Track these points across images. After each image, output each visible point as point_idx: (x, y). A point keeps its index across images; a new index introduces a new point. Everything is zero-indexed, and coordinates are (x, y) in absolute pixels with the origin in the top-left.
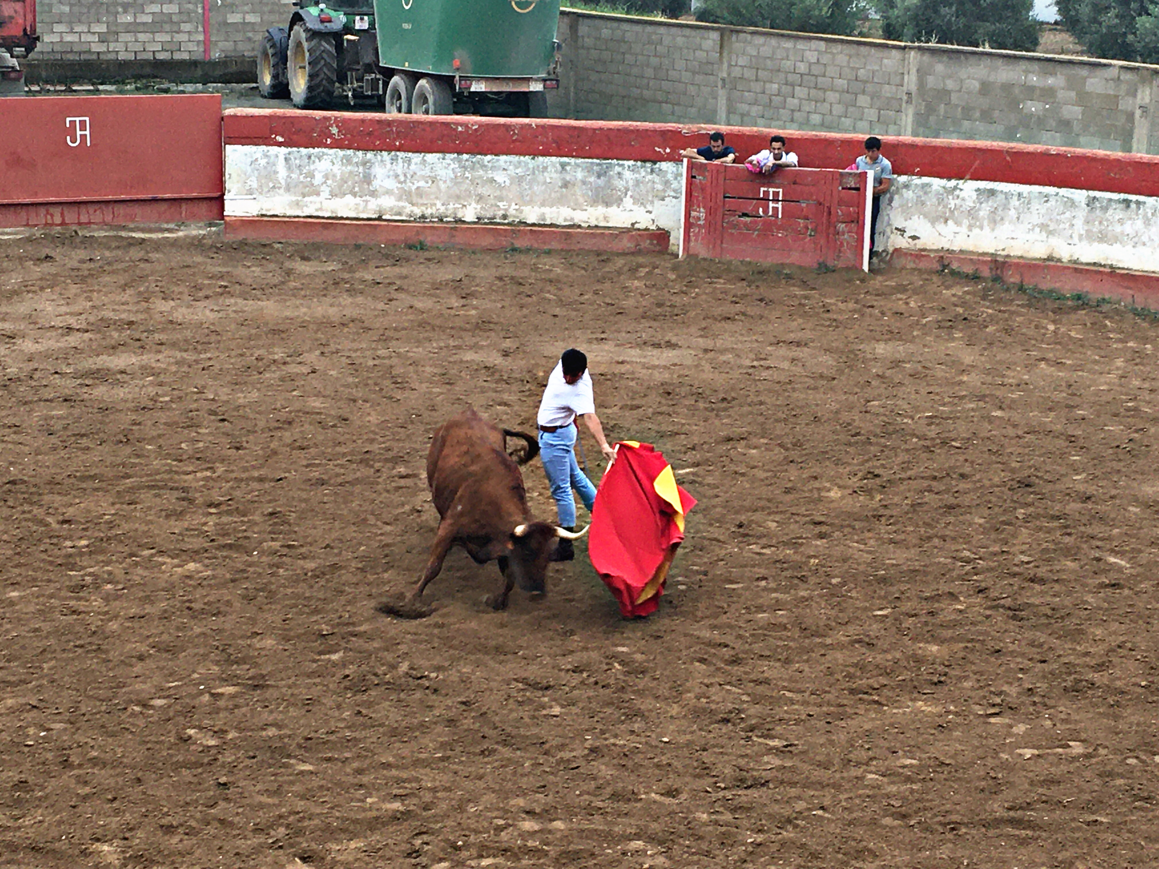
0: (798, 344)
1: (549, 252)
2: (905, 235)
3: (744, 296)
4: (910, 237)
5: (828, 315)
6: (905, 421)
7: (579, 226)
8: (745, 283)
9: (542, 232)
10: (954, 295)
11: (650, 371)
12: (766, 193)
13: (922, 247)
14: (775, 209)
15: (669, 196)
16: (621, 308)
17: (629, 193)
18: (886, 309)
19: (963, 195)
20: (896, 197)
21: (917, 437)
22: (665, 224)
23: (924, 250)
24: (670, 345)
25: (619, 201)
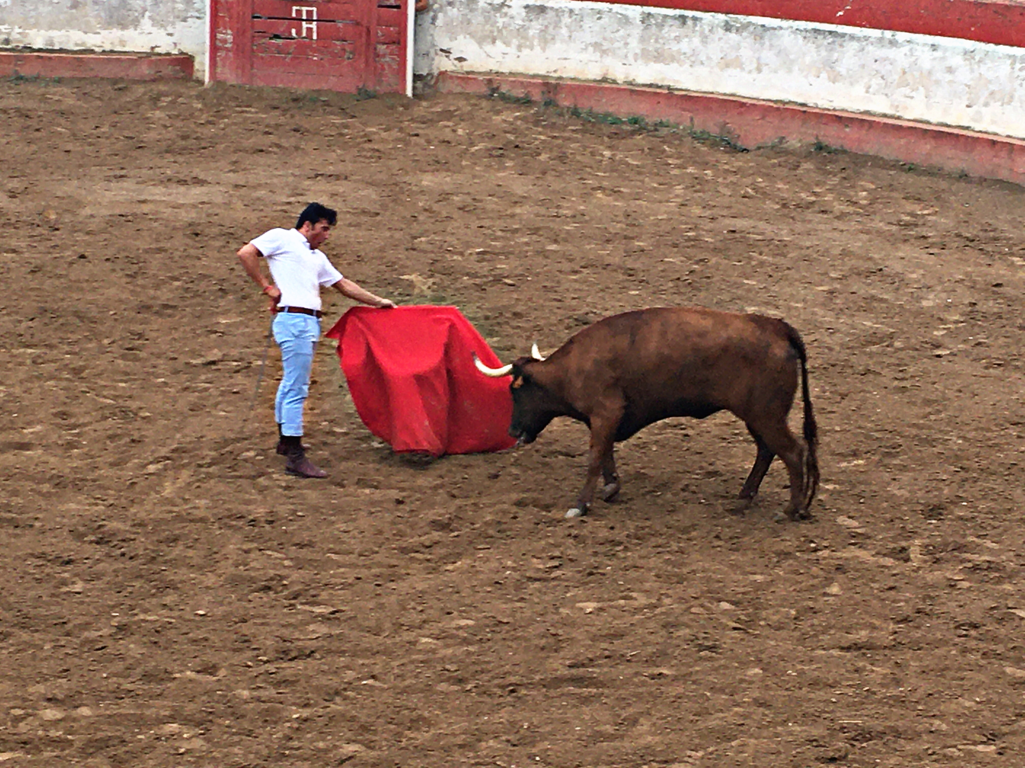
0: (338, 177)
1: (60, 81)
2: (452, 56)
3: (278, 126)
4: (456, 59)
6: (455, 257)
7: (92, 51)
8: (277, 113)
9: (50, 58)
10: (505, 121)
11: (176, 210)
12: (299, 12)
13: (469, 70)
14: (309, 30)
15: (192, 17)
16: (142, 142)
17: (147, 14)
18: (432, 137)
19: (511, 12)
20: (440, 15)
21: (467, 274)
22: (188, 48)
23: (472, 72)
24: (198, 181)
25: (136, 23)
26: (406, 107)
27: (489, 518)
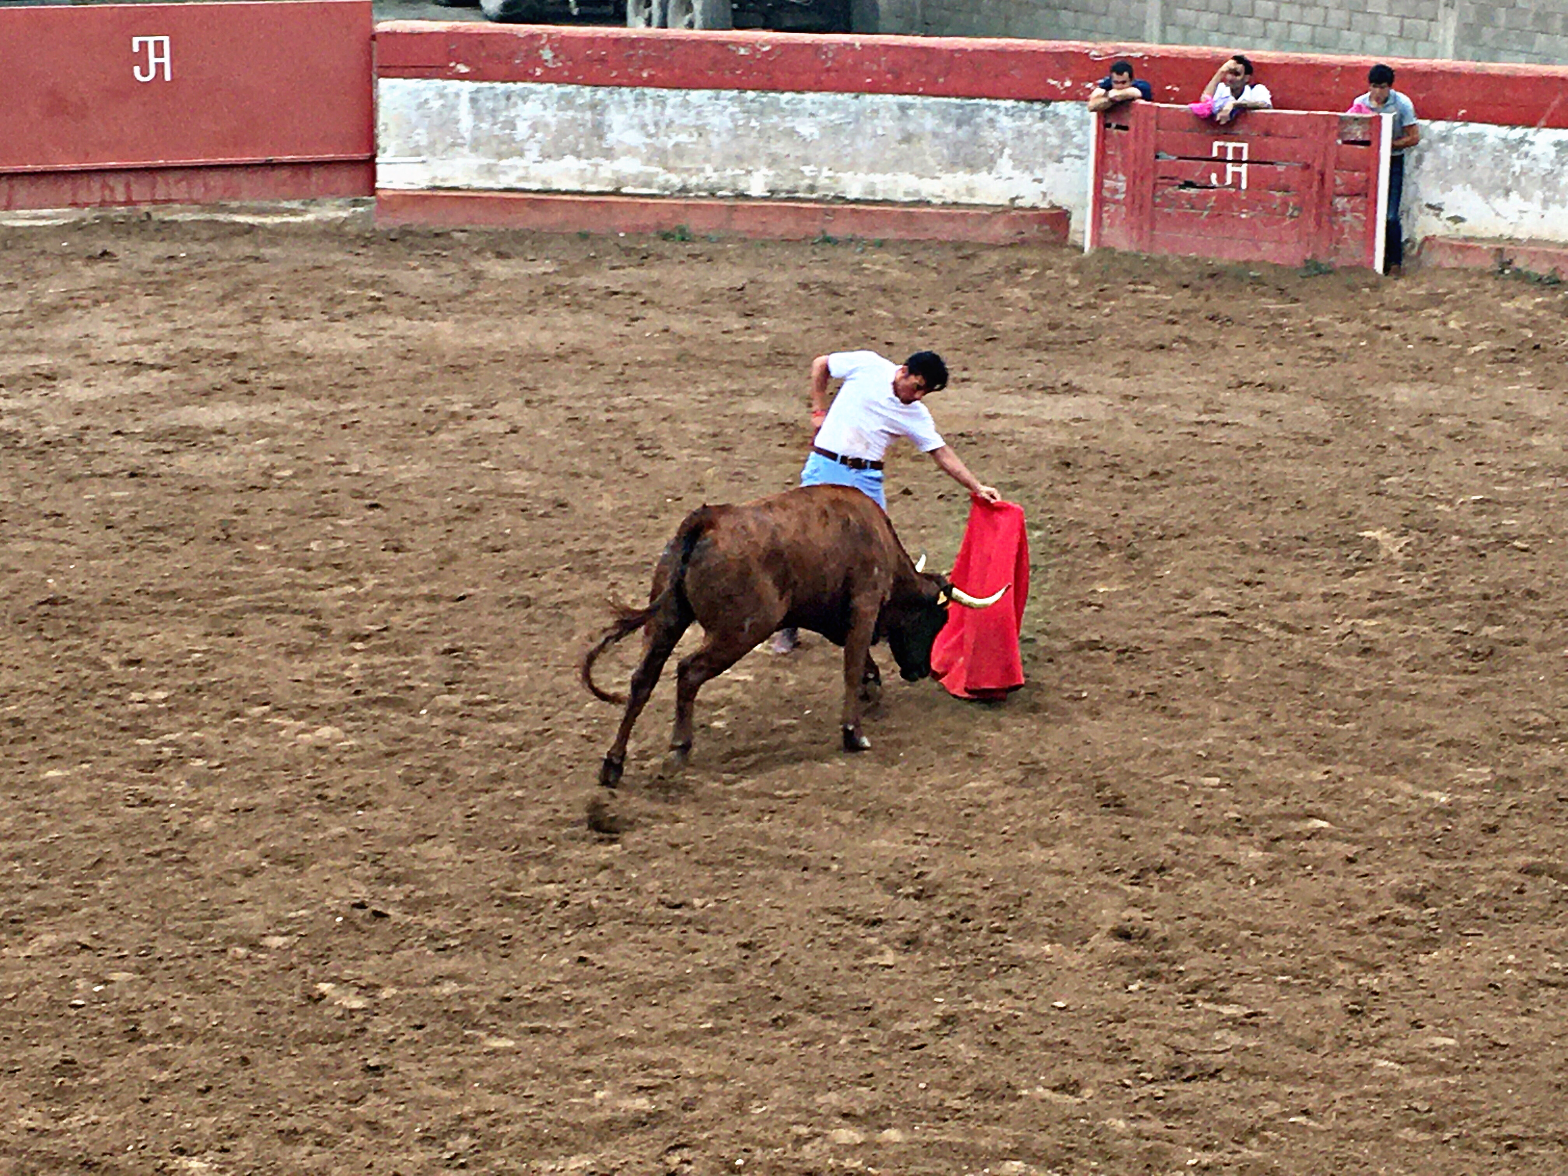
0: (1272, 388)
1: (881, 245)
2: (1444, 215)
3: (1185, 313)
4: (1450, 219)
5: (1321, 342)
6: (1440, 507)
7: (928, 204)
8: (1187, 292)
9: (870, 213)
10: (1519, 310)
11: (1039, 430)
12: (1223, 150)
13: (1468, 234)
14: (1237, 175)
15: (1069, 156)
16: (995, 332)
17: (1007, 151)
18: (1409, 332)
19: (1534, 151)
20: (1428, 155)
21: (1458, 532)
22: (1062, 200)
23: (1472, 239)
24: (1070, 389)
25: (990, 163)
26: (1375, 287)
27: (1481, 889)
